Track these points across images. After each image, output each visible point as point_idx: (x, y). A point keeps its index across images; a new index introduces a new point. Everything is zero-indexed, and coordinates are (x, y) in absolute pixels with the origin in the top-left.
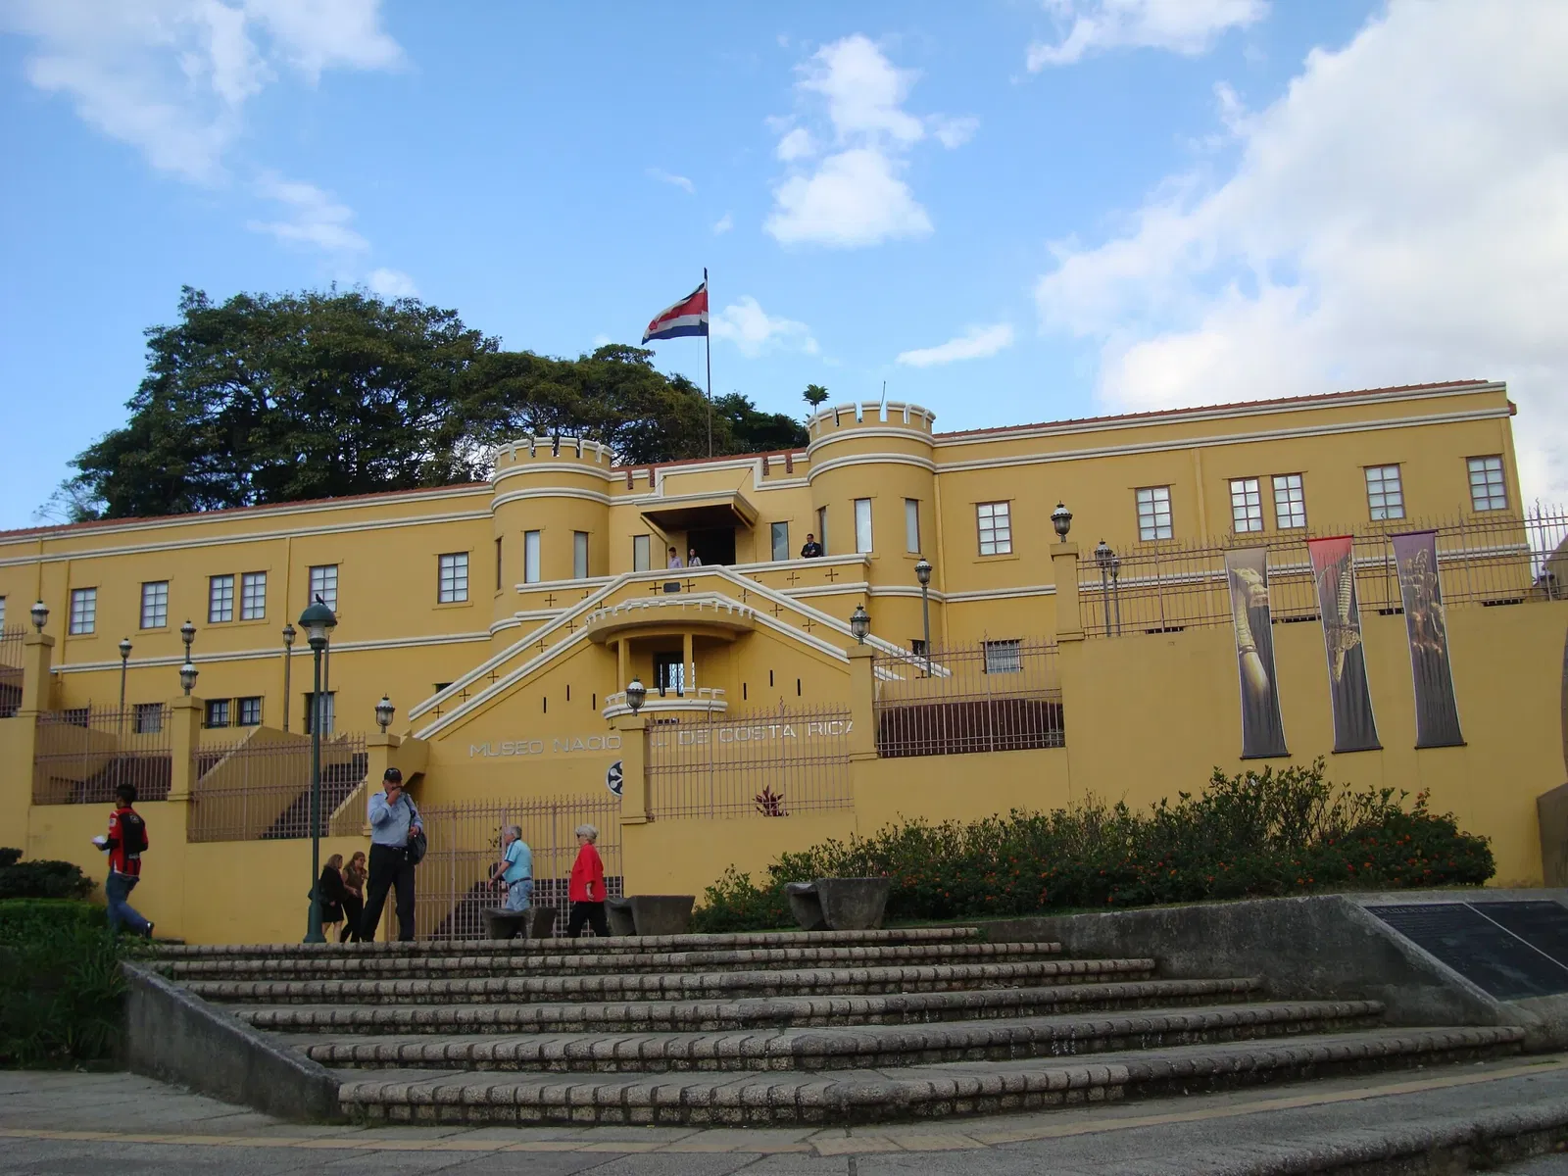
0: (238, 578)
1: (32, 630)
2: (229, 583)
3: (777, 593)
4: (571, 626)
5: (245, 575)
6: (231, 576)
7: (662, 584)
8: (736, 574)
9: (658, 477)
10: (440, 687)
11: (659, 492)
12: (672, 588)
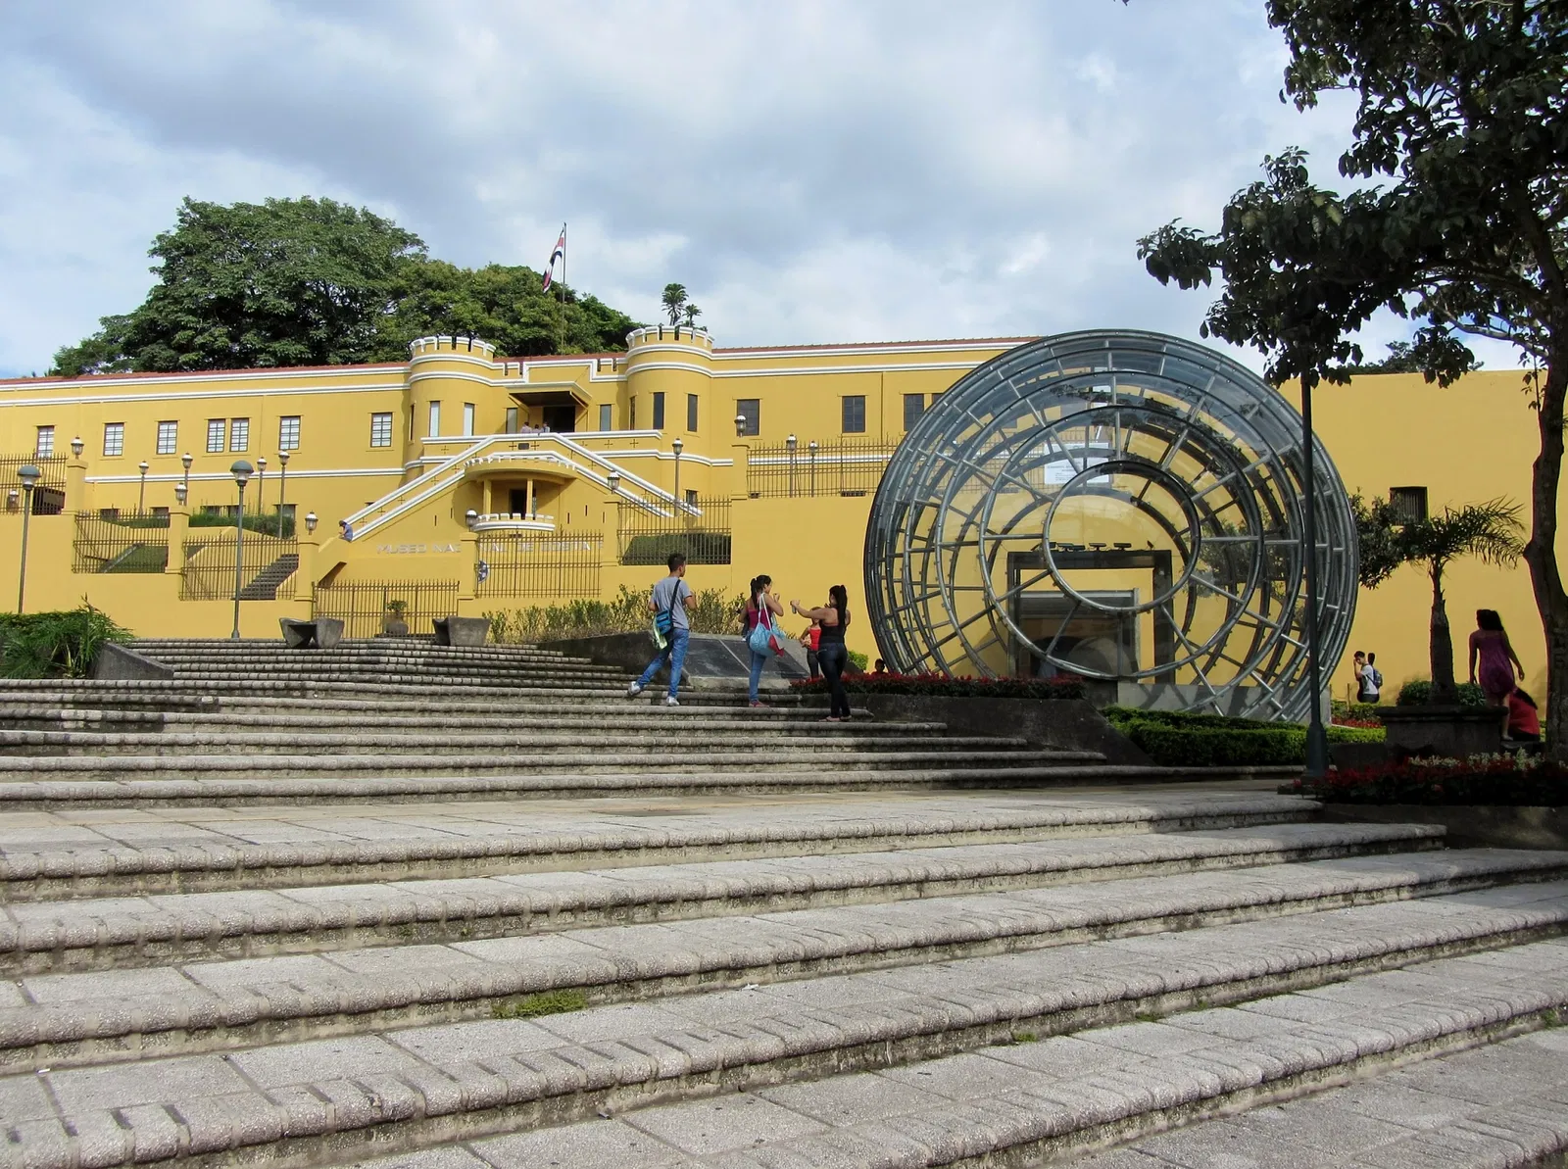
0: (229, 421)
1: (72, 457)
2: (221, 425)
3: (593, 453)
4: (455, 468)
5: (235, 420)
6: (223, 420)
7: (517, 444)
8: (565, 439)
9: (526, 368)
10: (370, 504)
11: (526, 380)
12: (523, 446)
